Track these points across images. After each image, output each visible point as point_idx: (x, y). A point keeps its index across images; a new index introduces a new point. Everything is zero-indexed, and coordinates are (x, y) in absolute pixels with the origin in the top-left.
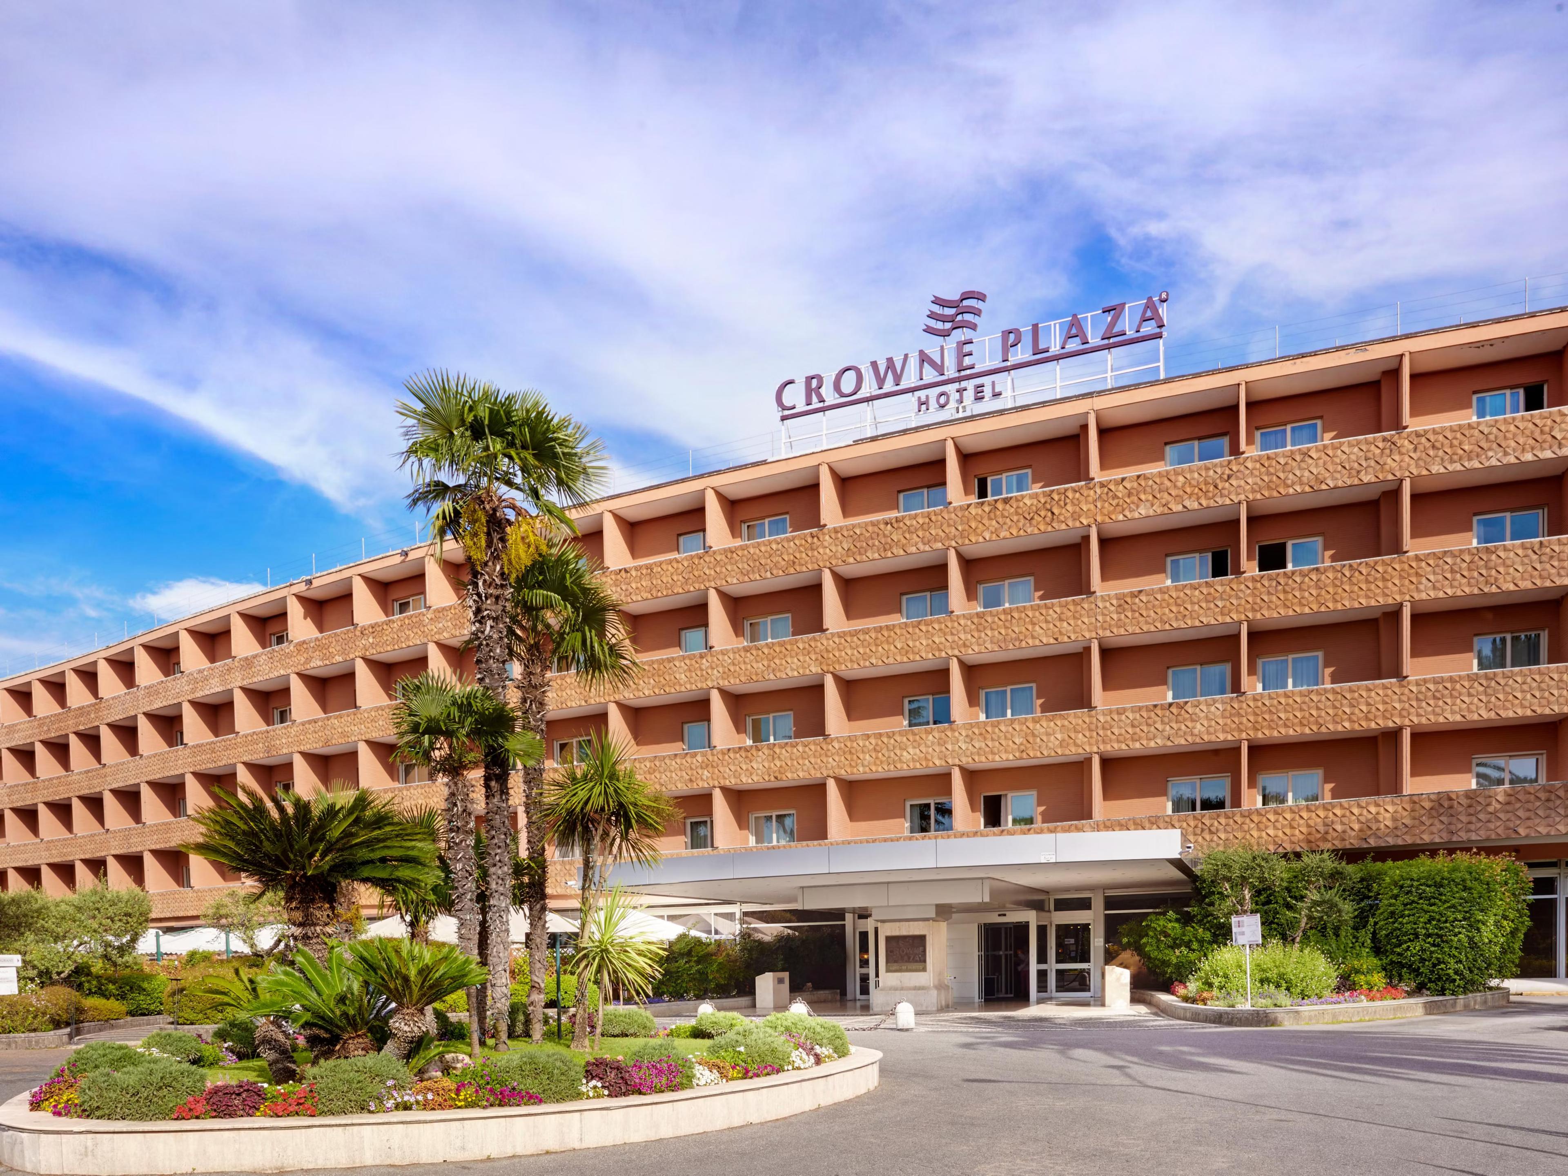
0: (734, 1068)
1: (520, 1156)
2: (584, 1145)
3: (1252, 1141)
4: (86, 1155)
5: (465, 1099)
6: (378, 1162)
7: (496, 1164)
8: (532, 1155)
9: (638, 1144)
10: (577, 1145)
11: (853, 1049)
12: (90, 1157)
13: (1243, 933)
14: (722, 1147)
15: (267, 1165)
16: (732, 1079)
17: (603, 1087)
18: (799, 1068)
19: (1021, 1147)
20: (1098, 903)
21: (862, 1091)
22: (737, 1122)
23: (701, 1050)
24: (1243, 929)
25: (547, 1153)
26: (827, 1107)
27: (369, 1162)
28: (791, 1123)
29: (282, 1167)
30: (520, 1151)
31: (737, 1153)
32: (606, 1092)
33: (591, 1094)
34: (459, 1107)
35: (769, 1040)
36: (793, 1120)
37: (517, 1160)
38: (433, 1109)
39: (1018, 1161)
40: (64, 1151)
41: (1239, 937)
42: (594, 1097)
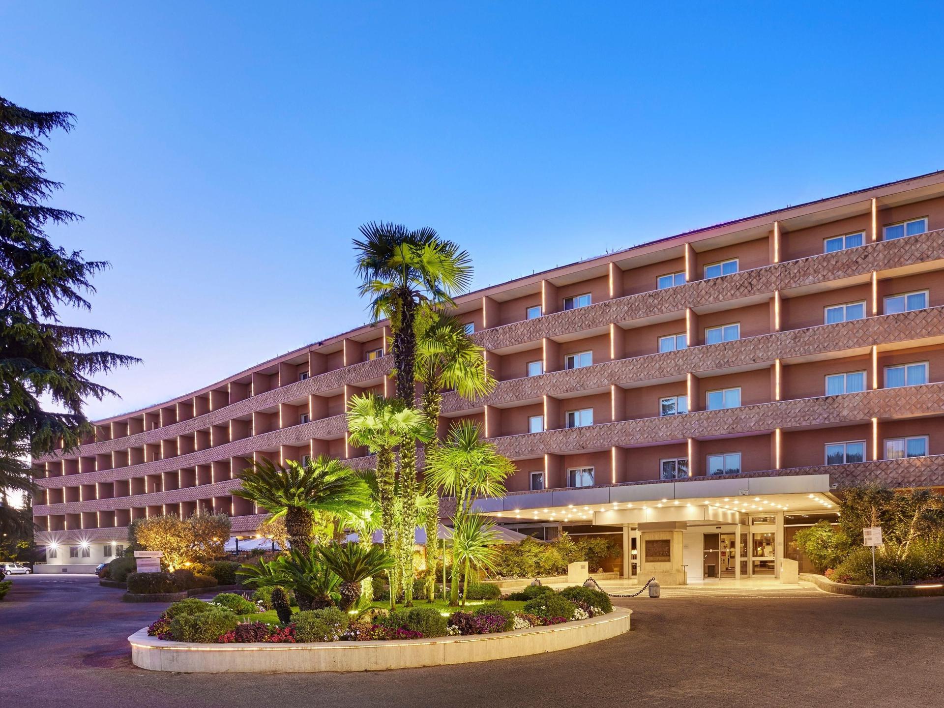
0: (538, 619)
1: (409, 668)
2: (447, 663)
3: (862, 671)
4: (173, 661)
5: (378, 635)
6: (328, 669)
7: (394, 673)
8: (416, 668)
9: (478, 663)
10: (442, 663)
11: (614, 608)
12: (175, 662)
13: (870, 539)
14: (528, 665)
15: (268, 669)
16: (538, 625)
17: (459, 629)
18: (578, 619)
19: (710, 670)
20: (780, 520)
21: (619, 633)
22: (539, 651)
23: (519, 608)
24: (871, 536)
25: (424, 666)
26: (595, 643)
27: (323, 669)
28: (571, 652)
29: (276, 671)
30: (408, 665)
31: (536, 669)
32: (460, 632)
33: (451, 633)
34: (375, 639)
35: (560, 602)
36: (573, 650)
37: (406, 671)
38: (359, 640)
39: (707, 679)
40: (162, 659)
41: (868, 541)
42: (453, 635)
